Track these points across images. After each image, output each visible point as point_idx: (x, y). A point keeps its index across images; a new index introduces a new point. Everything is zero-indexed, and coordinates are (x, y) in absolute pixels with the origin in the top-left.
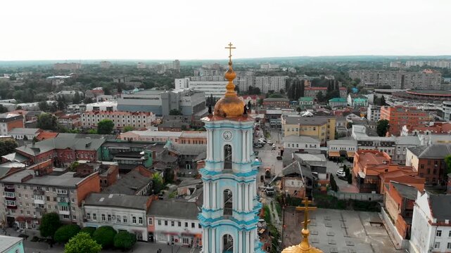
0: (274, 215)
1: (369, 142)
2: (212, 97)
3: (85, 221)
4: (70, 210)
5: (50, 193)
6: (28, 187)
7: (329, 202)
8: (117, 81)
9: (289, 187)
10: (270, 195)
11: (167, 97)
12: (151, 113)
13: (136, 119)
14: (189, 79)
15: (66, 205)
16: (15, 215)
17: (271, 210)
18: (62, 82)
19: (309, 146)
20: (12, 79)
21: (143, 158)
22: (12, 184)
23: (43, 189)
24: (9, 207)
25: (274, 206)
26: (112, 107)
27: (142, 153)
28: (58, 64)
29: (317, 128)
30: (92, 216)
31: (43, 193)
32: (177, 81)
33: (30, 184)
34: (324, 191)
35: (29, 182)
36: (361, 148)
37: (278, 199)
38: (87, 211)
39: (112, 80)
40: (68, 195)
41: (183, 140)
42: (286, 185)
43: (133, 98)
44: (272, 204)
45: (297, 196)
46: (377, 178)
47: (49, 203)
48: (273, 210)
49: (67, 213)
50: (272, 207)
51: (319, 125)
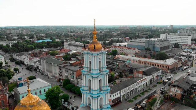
0: (157, 103)
2: (177, 44)
3: (78, 84)
4: (74, 79)
5: (70, 72)
6: (65, 69)
7: (192, 104)
8: (137, 34)
9: (172, 92)
10: (162, 93)
11: (148, 42)
12: (136, 49)
13: (129, 50)
14: (167, 34)
15: (73, 77)
16: (61, 78)
17: (158, 100)
18: (116, 34)
20: (101, 32)
21: (115, 66)
22: (61, 67)
23: (68, 70)
24: (59, 75)
25: (161, 99)
26: (126, 45)
27: (115, 64)
28: (120, 27)
30: (79, 83)
31: (68, 72)
32: (161, 35)
33: (65, 68)
34: (191, 98)
35: (65, 67)
37: (164, 96)
38: (78, 80)
39: (135, 34)
40: (73, 74)
41: (139, 62)
42: (171, 90)
43: (135, 42)
44: (160, 98)
45: (176, 97)
47: (69, 75)
48: (158, 101)
49: (73, 80)
50: (159, 99)
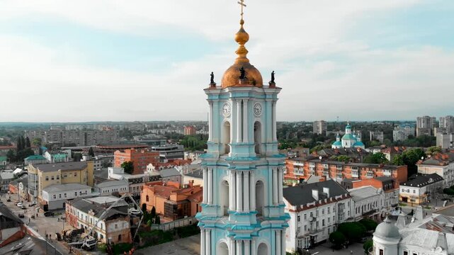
1: (139, 179)
9: (112, 232)
19: (78, 194)
29: (78, 173)
36: (132, 186)
42: (109, 230)
45: (122, 241)
46: (186, 202)
51: (80, 170)
